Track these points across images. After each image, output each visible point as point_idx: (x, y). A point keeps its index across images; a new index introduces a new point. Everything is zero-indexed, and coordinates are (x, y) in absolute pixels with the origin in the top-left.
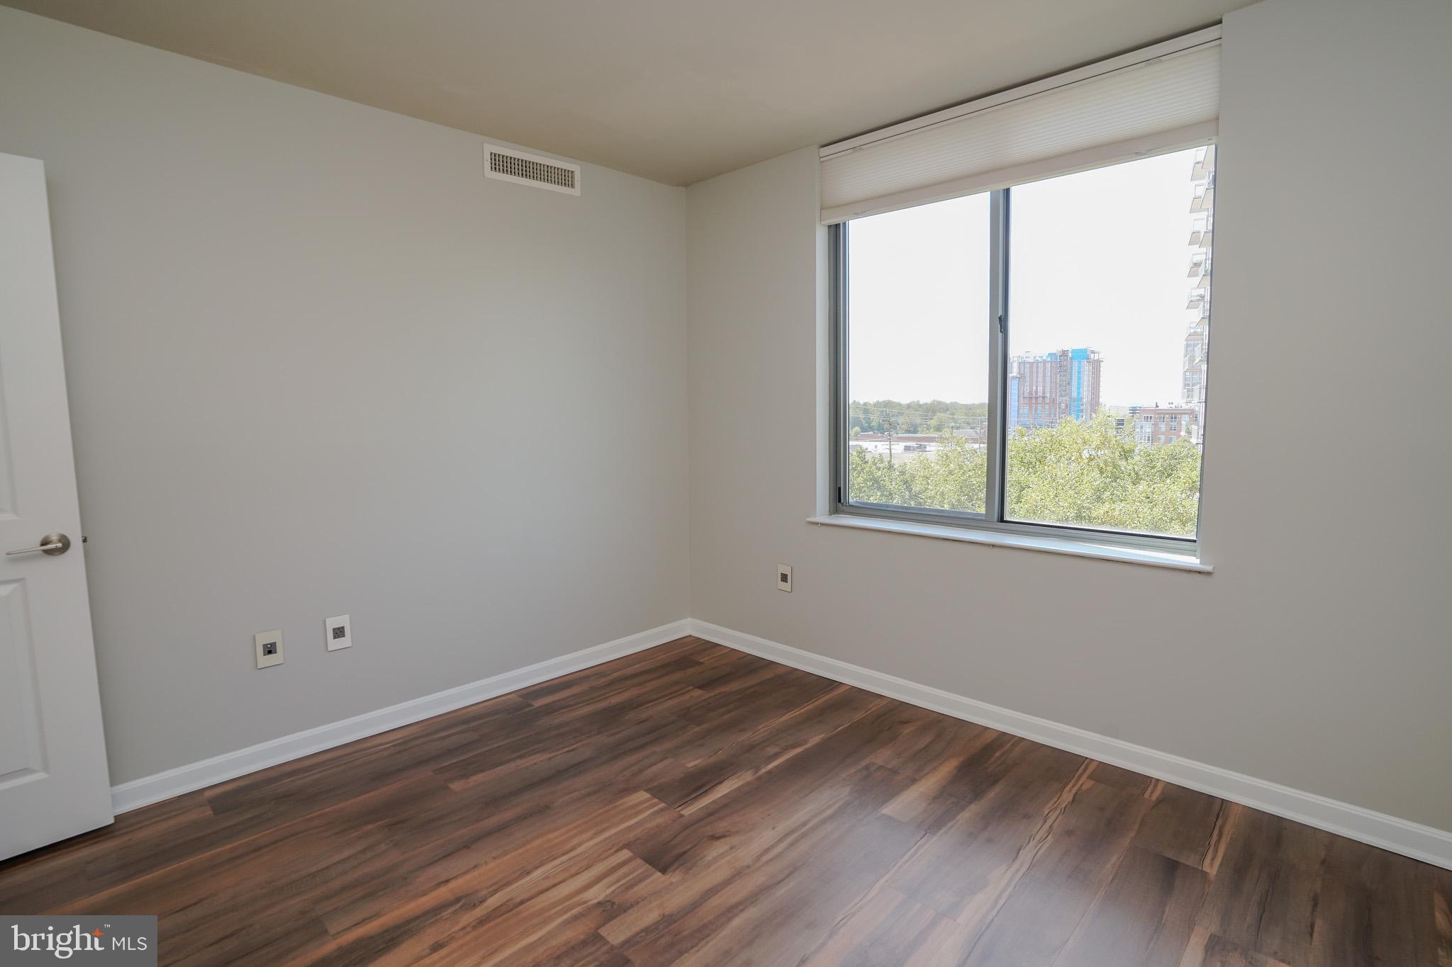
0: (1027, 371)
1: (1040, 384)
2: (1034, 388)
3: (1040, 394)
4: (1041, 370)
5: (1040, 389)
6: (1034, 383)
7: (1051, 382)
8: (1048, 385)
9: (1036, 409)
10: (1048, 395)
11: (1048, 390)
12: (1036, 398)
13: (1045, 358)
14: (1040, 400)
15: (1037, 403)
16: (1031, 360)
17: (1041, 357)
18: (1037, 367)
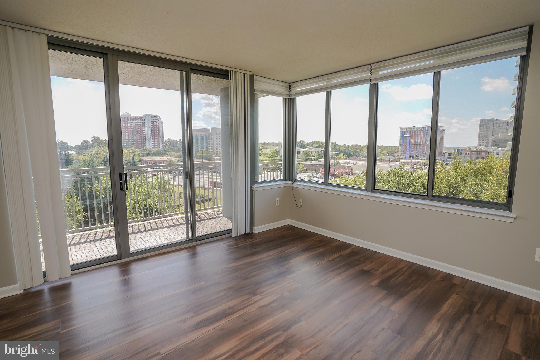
0: (414, 134)
1: (419, 139)
2: (416, 141)
3: (418, 143)
4: (419, 133)
5: (419, 141)
6: (416, 139)
7: (423, 139)
8: (422, 139)
9: (417, 149)
10: (422, 144)
11: (422, 141)
12: (417, 145)
13: (421, 129)
14: (418, 145)
15: (417, 147)
16: (415, 130)
17: (419, 129)
18: (418, 133)
